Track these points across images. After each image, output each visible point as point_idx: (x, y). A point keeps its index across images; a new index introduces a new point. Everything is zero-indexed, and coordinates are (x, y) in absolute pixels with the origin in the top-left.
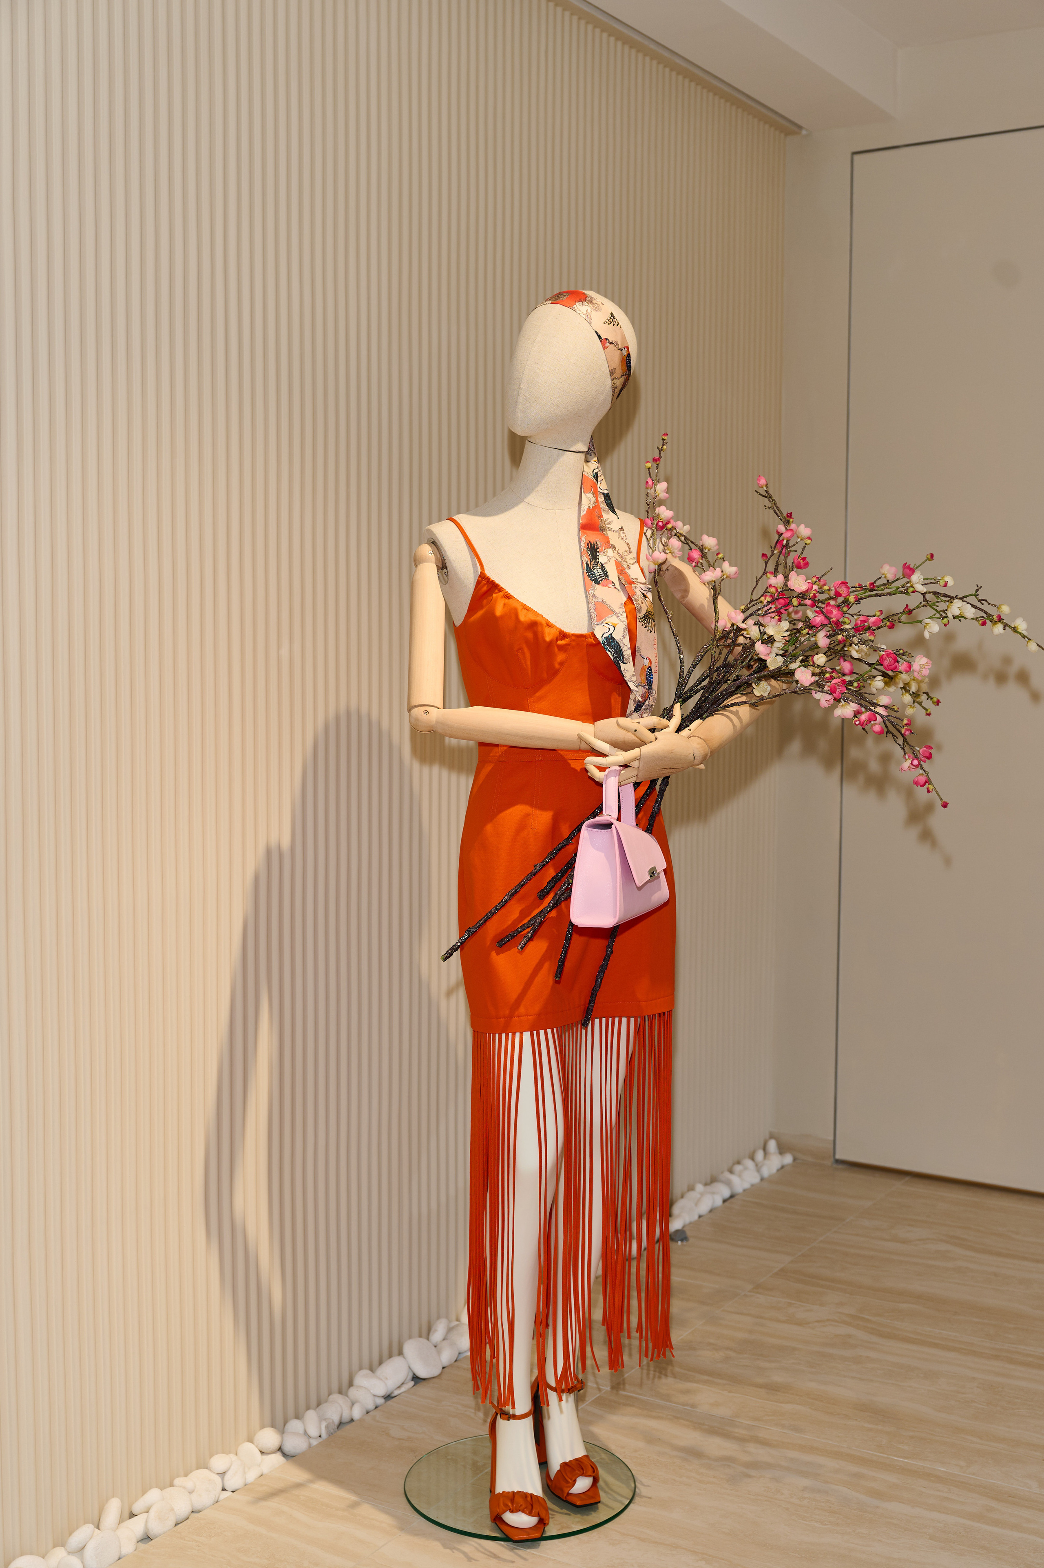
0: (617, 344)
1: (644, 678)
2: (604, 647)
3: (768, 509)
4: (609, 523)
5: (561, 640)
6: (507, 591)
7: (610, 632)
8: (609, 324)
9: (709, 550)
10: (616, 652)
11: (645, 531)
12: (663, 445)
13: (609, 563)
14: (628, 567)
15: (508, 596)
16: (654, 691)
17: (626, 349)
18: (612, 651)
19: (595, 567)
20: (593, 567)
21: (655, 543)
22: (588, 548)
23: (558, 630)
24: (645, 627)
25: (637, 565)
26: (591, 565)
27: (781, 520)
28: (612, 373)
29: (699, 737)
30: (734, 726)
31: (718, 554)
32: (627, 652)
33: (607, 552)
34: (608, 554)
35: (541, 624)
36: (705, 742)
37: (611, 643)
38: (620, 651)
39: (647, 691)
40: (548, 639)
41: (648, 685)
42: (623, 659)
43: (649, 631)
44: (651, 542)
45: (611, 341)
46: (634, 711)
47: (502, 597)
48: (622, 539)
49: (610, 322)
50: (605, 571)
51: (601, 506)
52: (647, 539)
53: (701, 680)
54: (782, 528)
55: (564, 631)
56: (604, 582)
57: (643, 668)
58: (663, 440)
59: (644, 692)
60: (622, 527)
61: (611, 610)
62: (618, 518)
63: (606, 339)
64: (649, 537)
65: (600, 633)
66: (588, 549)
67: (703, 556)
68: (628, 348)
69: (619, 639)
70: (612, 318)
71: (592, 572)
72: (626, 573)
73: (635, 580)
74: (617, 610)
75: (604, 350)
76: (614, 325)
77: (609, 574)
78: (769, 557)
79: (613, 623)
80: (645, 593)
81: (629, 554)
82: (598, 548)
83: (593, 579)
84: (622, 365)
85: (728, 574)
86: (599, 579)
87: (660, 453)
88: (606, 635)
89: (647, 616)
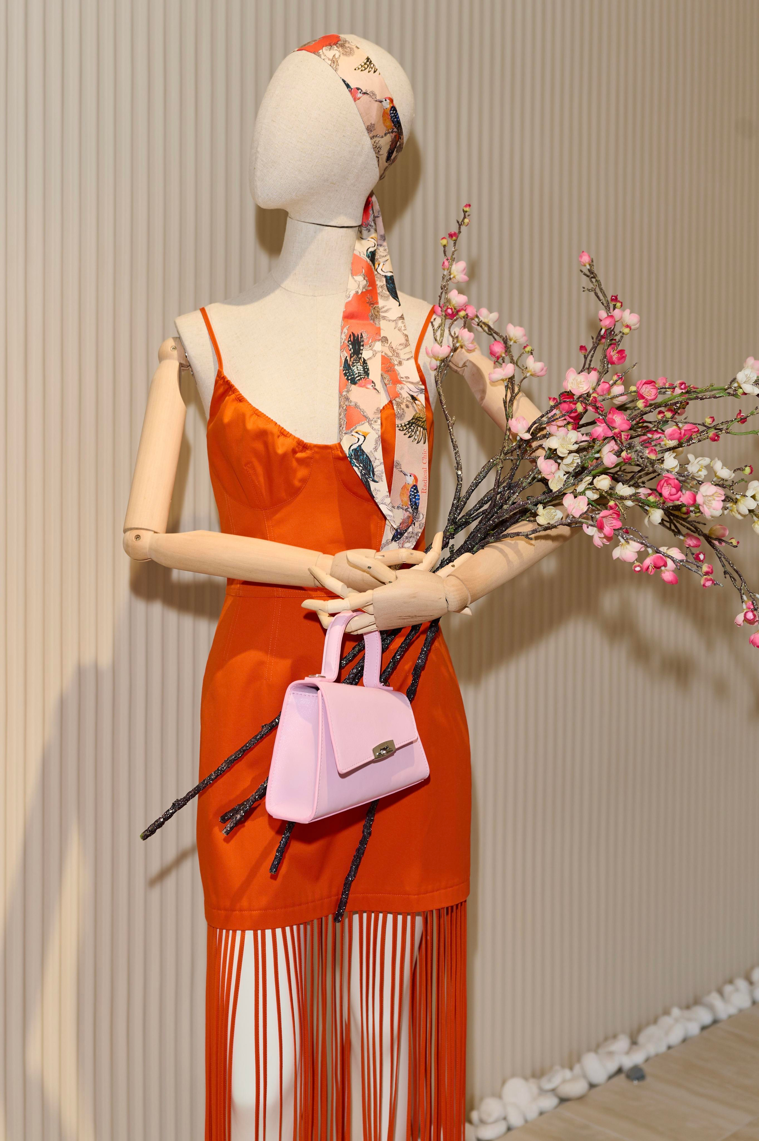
0: (374, 94)
1: (406, 499)
2: (350, 462)
3: (587, 292)
4: (386, 311)
5: (301, 451)
6: (241, 393)
7: (359, 443)
8: (362, 70)
9: (515, 342)
10: (365, 468)
11: (432, 320)
12: (465, 217)
13: (374, 359)
14: (400, 363)
15: (241, 399)
16: (421, 516)
17: (388, 101)
18: (360, 466)
19: (355, 364)
20: (353, 363)
21: (442, 335)
22: (350, 341)
23: (295, 440)
24: (410, 437)
25: (413, 361)
26: (350, 360)
27: (603, 304)
28: (370, 129)
29: (457, 577)
30: (509, 562)
31: (525, 347)
32: (379, 468)
33: (374, 346)
34: (374, 348)
35: (272, 434)
36: (463, 583)
37: (359, 456)
38: (370, 466)
39: (410, 515)
40: (280, 451)
41: (412, 507)
42: (374, 476)
43: (416, 441)
44: (438, 333)
45: (364, 91)
46: (392, 540)
47: (233, 400)
48: (399, 330)
49: (364, 69)
50: (367, 368)
51: (378, 291)
52: (434, 329)
53: (481, 503)
54: (603, 314)
55: (303, 442)
56: (362, 382)
57: (404, 487)
58: (465, 212)
59: (406, 517)
60: (402, 315)
61: (364, 416)
62: (400, 305)
63: (357, 88)
64: (436, 327)
65: (347, 445)
66: (350, 343)
67: (507, 349)
68: (392, 101)
69: (369, 451)
70: (368, 63)
71: (351, 369)
72: (394, 371)
73: (404, 379)
74: (371, 416)
75: (355, 101)
76: (369, 72)
77: (370, 372)
78: (589, 350)
79: (363, 432)
80: (415, 395)
81: (404, 348)
82: (363, 341)
83: (350, 378)
84: (384, 121)
85: (533, 371)
86: (357, 379)
87: (460, 228)
88: (355, 447)
89: (413, 423)
